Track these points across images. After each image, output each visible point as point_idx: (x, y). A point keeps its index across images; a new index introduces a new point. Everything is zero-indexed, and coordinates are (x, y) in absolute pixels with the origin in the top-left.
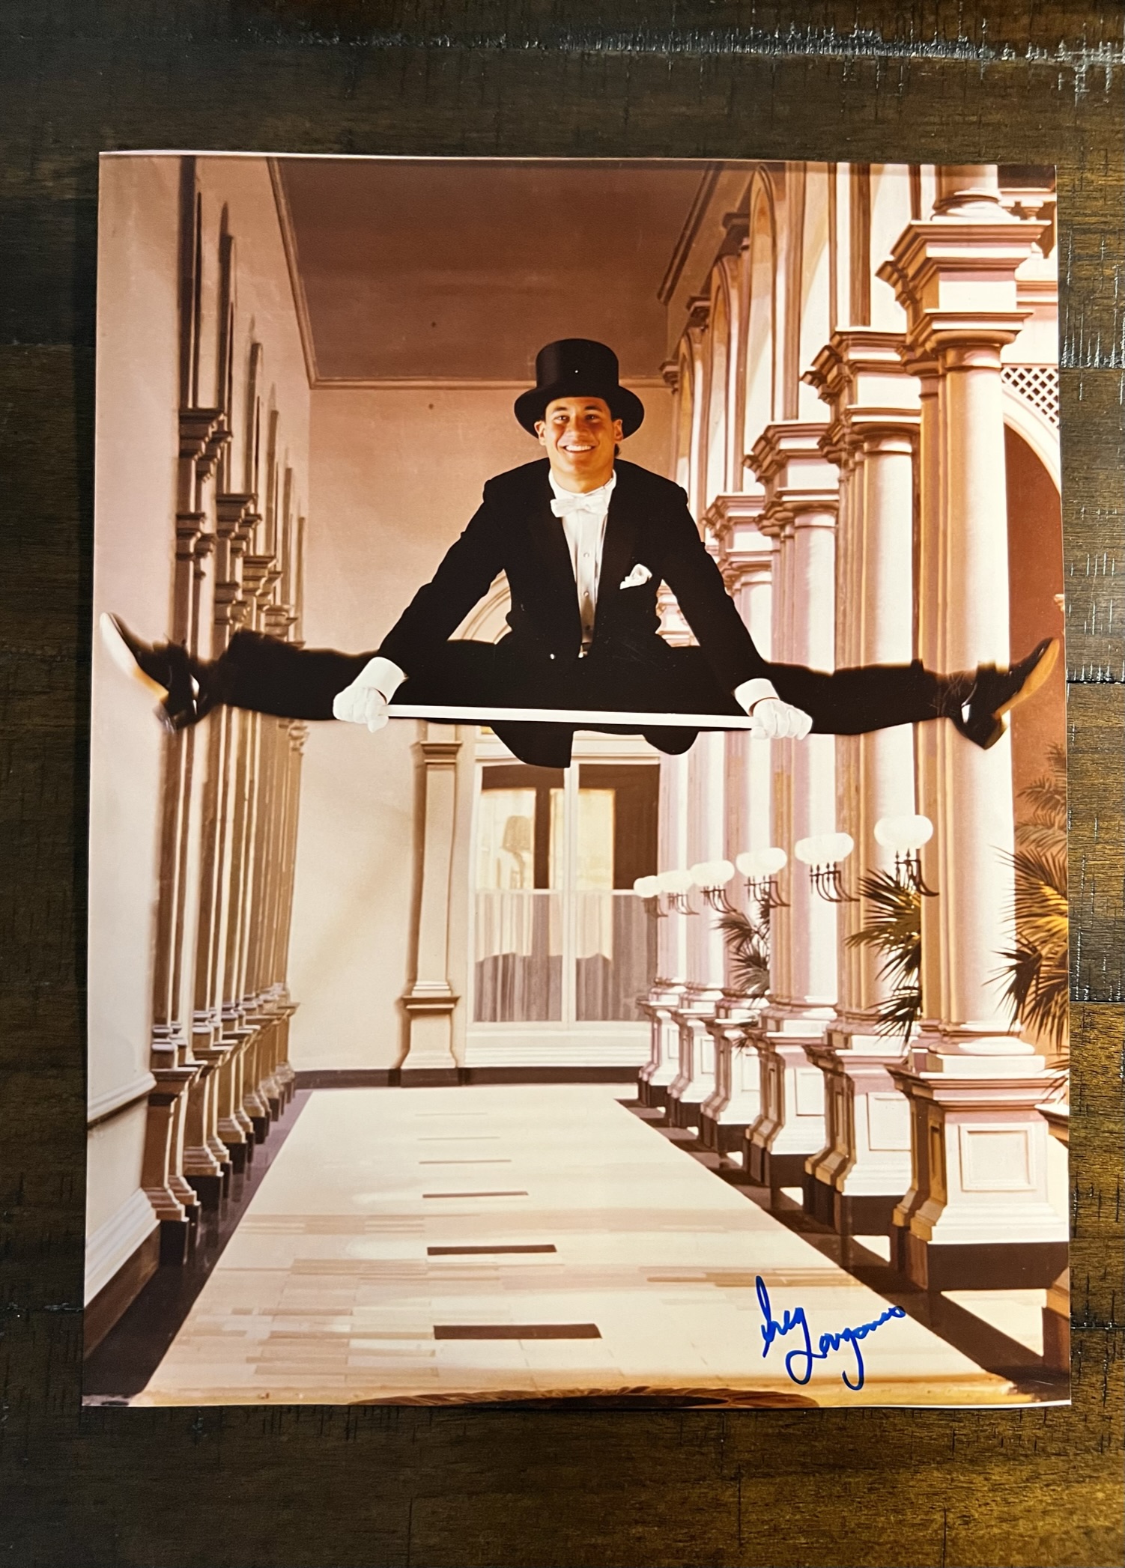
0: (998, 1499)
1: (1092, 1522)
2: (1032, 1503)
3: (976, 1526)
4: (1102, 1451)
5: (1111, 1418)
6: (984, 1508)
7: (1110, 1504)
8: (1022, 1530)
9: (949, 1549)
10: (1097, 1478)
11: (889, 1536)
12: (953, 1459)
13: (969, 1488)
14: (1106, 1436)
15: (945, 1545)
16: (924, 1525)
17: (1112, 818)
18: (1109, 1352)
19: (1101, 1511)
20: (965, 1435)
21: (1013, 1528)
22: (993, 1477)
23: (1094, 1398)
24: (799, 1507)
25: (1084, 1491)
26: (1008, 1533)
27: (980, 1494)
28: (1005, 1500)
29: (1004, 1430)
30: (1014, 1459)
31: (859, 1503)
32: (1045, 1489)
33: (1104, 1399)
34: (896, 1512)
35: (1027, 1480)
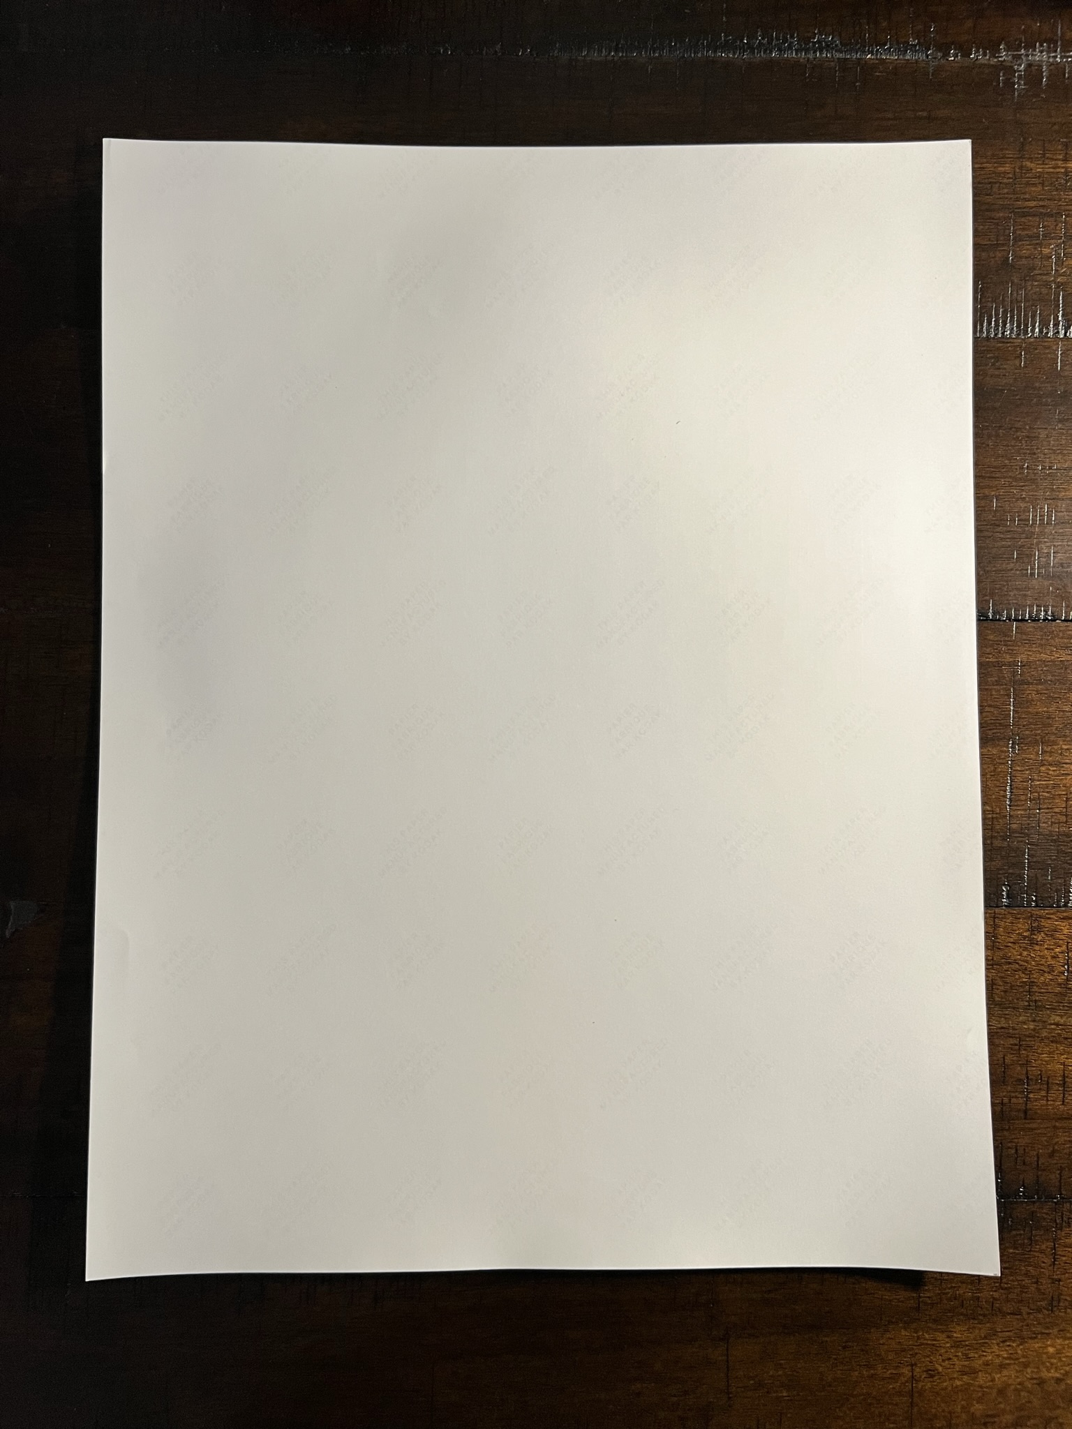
0: (960, 1354)
1: (1045, 1374)
2: (990, 1358)
3: (940, 1379)
4: (1052, 1311)
5: (1060, 1280)
6: (947, 1362)
7: (1060, 1358)
8: (982, 1382)
9: (915, 1399)
10: (1050, 1333)
11: (862, 1388)
12: (919, 1319)
13: (933, 1345)
14: (1055, 1297)
15: (912, 1396)
16: (894, 1378)
17: (1055, 743)
18: (1058, 1221)
19: (1052, 1364)
20: (929, 1297)
21: (973, 1380)
22: (955, 1335)
23: (1044, 1263)
24: (781, 1364)
25: (1037, 1345)
26: (968, 1384)
27: (943, 1351)
28: (966, 1355)
29: (964, 1293)
30: (974, 1319)
31: (835, 1359)
32: (1001, 1345)
33: (1054, 1264)
34: (869, 1366)
35: (986, 1338)
